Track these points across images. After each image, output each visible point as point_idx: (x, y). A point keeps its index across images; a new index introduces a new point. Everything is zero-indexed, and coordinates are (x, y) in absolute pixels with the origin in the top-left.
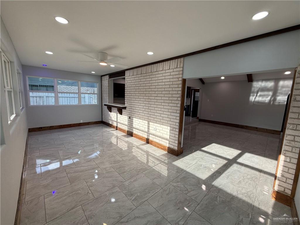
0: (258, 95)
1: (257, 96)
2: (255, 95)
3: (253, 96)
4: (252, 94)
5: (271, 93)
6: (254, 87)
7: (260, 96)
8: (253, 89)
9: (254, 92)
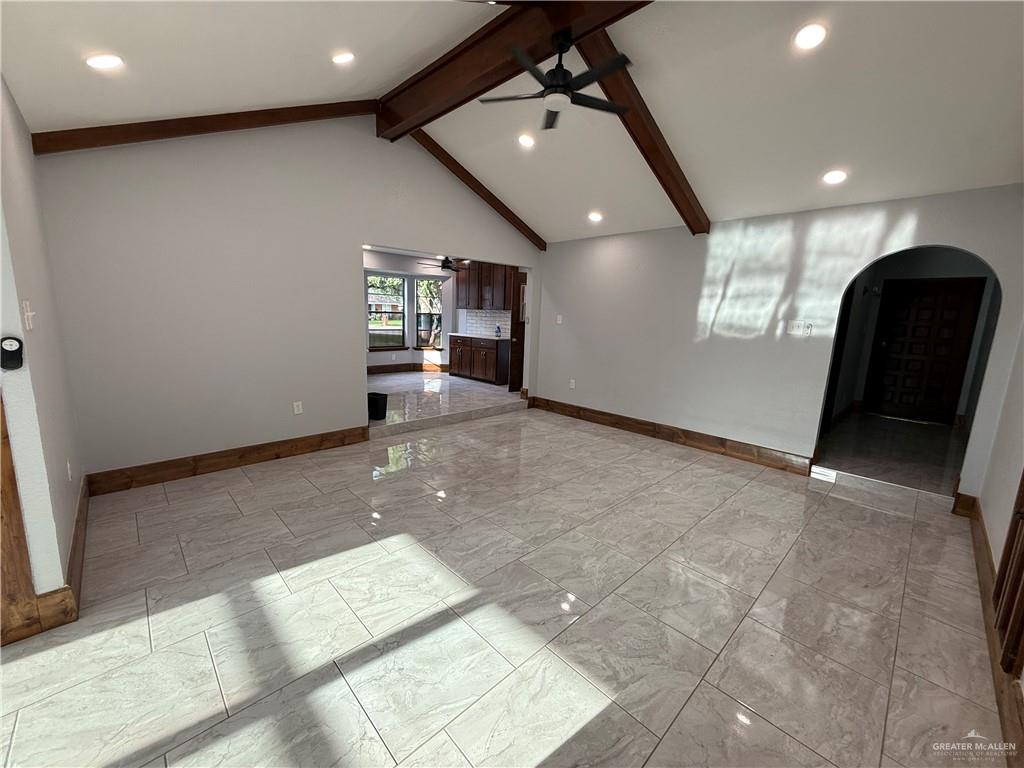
0: (730, 292)
1: (724, 296)
2: (720, 292)
3: (712, 297)
4: (706, 291)
5: (777, 284)
6: (715, 258)
7: (737, 297)
8: (710, 265)
9: (713, 282)
